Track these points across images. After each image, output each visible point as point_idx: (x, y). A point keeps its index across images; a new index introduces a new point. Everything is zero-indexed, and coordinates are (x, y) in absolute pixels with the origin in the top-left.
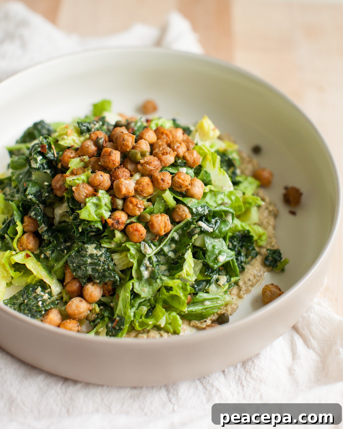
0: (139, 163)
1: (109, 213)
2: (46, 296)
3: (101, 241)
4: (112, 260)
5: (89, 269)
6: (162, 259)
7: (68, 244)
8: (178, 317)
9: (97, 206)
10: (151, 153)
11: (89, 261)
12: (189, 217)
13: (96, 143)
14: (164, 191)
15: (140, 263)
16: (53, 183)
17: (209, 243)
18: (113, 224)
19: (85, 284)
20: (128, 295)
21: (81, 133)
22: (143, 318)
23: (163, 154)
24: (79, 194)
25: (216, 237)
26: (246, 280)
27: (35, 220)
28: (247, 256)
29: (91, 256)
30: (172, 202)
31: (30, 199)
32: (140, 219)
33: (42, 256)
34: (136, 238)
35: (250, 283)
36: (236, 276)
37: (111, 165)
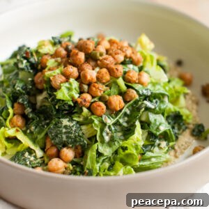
0: (99, 60)
1: (78, 95)
2: (32, 158)
3: (73, 116)
4: (81, 130)
5: (64, 136)
6: (118, 128)
7: (48, 121)
8: (132, 169)
9: (69, 89)
10: (107, 54)
11: (64, 130)
12: (137, 97)
13: (67, 49)
14: (118, 78)
15: (102, 130)
16: (36, 79)
17: (152, 117)
18: (81, 102)
19: (61, 148)
20: (95, 153)
21: (55, 44)
22: (106, 171)
23: (116, 54)
24: (55, 82)
25: (157, 113)
26: (180, 145)
27: (23, 105)
28: (179, 129)
29: (66, 127)
30: (124, 88)
31: (19, 90)
32: (101, 99)
33: (28, 131)
34: (99, 112)
35: (183, 147)
36: (173, 141)
37: (78, 62)
